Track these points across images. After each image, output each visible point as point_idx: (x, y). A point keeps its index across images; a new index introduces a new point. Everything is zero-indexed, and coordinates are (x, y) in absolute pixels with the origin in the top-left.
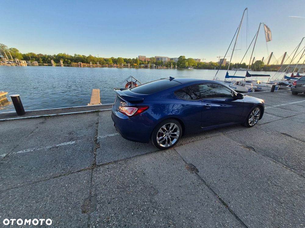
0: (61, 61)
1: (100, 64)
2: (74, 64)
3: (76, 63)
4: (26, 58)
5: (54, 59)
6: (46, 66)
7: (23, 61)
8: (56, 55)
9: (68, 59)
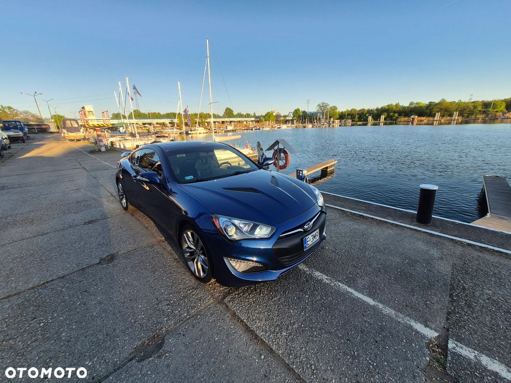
0: (381, 117)
1: (461, 114)
2: (403, 119)
3: (406, 119)
4: (342, 117)
5: (374, 114)
6: (360, 125)
7: (337, 121)
8: (380, 108)
9: (395, 112)
